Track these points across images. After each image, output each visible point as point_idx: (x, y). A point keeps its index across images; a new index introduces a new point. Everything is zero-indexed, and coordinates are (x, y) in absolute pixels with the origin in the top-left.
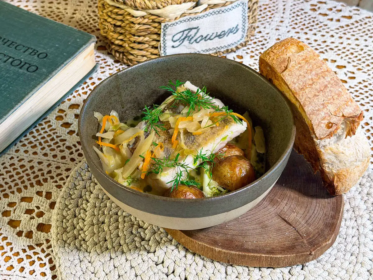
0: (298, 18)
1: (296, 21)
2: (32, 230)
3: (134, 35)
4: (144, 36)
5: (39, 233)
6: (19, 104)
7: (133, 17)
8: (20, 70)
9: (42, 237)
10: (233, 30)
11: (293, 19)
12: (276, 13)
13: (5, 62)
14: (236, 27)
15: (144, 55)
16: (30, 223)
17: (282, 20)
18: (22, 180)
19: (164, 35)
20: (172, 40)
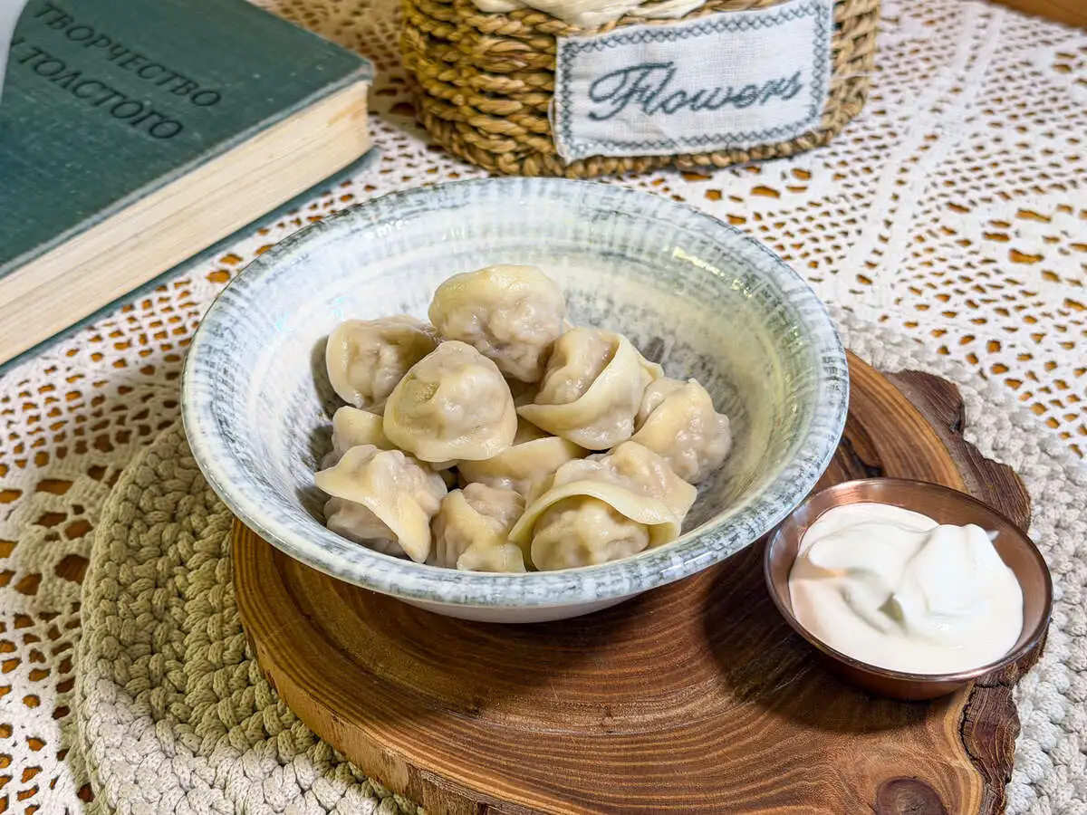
0: (1010, 85)
1: (1000, 94)
2: (43, 570)
3: (481, 70)
4: (510, 75)
5: (59, 581)
6: (96, 217)
7: (479, 11)
8: (131, 130)
9: (64, 595)
10: (782, 87)
11: (995, 86)
12: (945, 65)
13: (97, 104)
14: (794, 79)
15: (508, 133)
16: (41, 550)
17: (960, 85)
18: (59, 431)
19: (567, 76)
20: (591, 95)
